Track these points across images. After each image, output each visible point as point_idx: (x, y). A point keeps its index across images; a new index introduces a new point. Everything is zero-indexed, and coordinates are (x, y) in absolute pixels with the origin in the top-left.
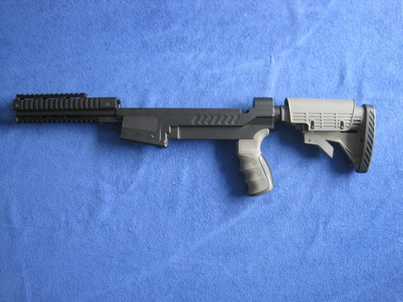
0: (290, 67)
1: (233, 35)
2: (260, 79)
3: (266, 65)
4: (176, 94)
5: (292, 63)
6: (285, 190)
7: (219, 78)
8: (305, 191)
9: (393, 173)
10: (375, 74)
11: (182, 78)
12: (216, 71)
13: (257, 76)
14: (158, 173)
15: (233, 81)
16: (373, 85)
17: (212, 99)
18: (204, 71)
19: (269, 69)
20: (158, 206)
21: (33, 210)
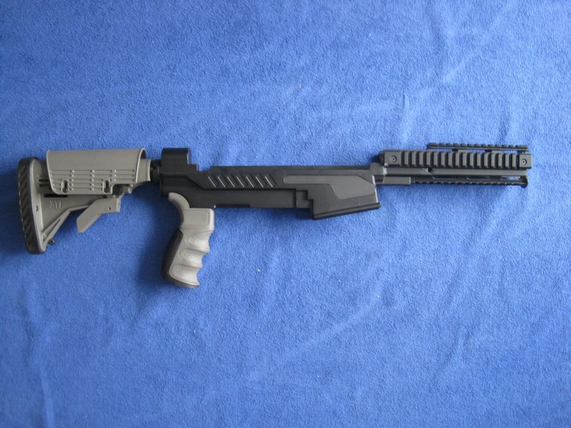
0: (431, 113)
1: (351, 64)
2: (387, 128)
3: (396, 109)
4: (266, 144)
5: (434, 108)
6: (413, 287)
7: (329, 125)
8: (441, 290)
9: (565, 271)
10: (550, 130)
11: (276, 122)
12: (326, 114)
13: (383, 124)
14: (237, 255)
15: (349, 130)
16: (547, 146)
17: (317, 155)
18: (308, 113)
19: (401, 115)
20: (235, 301)
21: (59, 299)
